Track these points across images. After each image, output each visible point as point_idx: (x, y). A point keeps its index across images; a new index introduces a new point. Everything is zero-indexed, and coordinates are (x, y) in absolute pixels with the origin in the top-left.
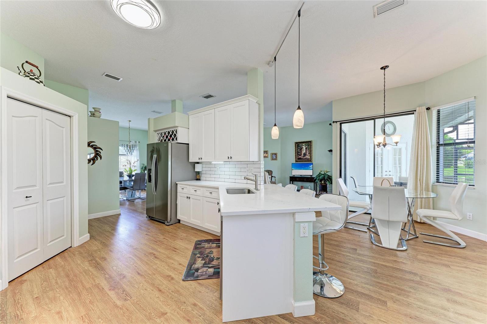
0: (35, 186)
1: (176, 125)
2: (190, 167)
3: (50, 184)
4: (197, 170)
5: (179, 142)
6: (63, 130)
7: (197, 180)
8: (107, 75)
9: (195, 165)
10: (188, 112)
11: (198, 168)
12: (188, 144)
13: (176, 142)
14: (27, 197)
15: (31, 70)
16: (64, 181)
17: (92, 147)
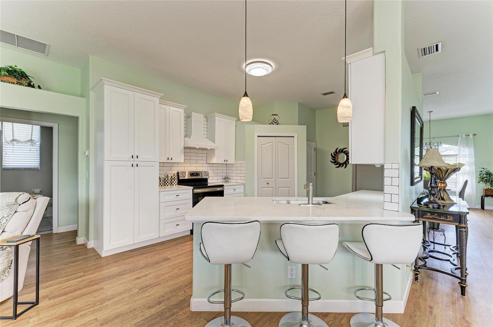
0: (272, 178)
3: (280, 178)
6: (289, 147)
14: (267, 183)
15: (275, 118)
16: (290, 178)
17: (344, 152)
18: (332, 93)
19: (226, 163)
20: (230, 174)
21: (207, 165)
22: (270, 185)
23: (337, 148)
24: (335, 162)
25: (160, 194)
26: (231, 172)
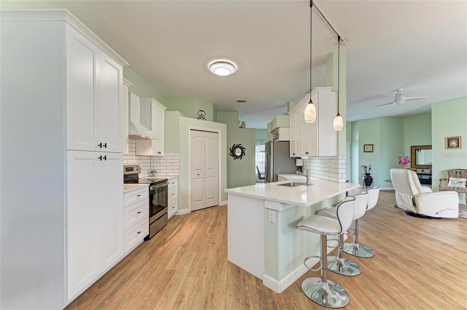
0: (201, 170)
1: (278, 126)
2: (293, 162)
3: (208, 169)
4: (298, 165)
5: (280, 140)
6: (214, 141)
8: (239, 101)
9: (296, 160)
11: (299, 163)
12: (289, 141)
13: (278, 140)
14: (198, 175)
15: (202, 114)
16: (215, 169)
17: (240, 148)
18: (245, 101)
19: (159, 155)
20: (155, 168)
21: (135, 157)
22: (200, 176)
23: (235, 144)
24: (233, 155)
25: (124, 195)
26: (158, 164)
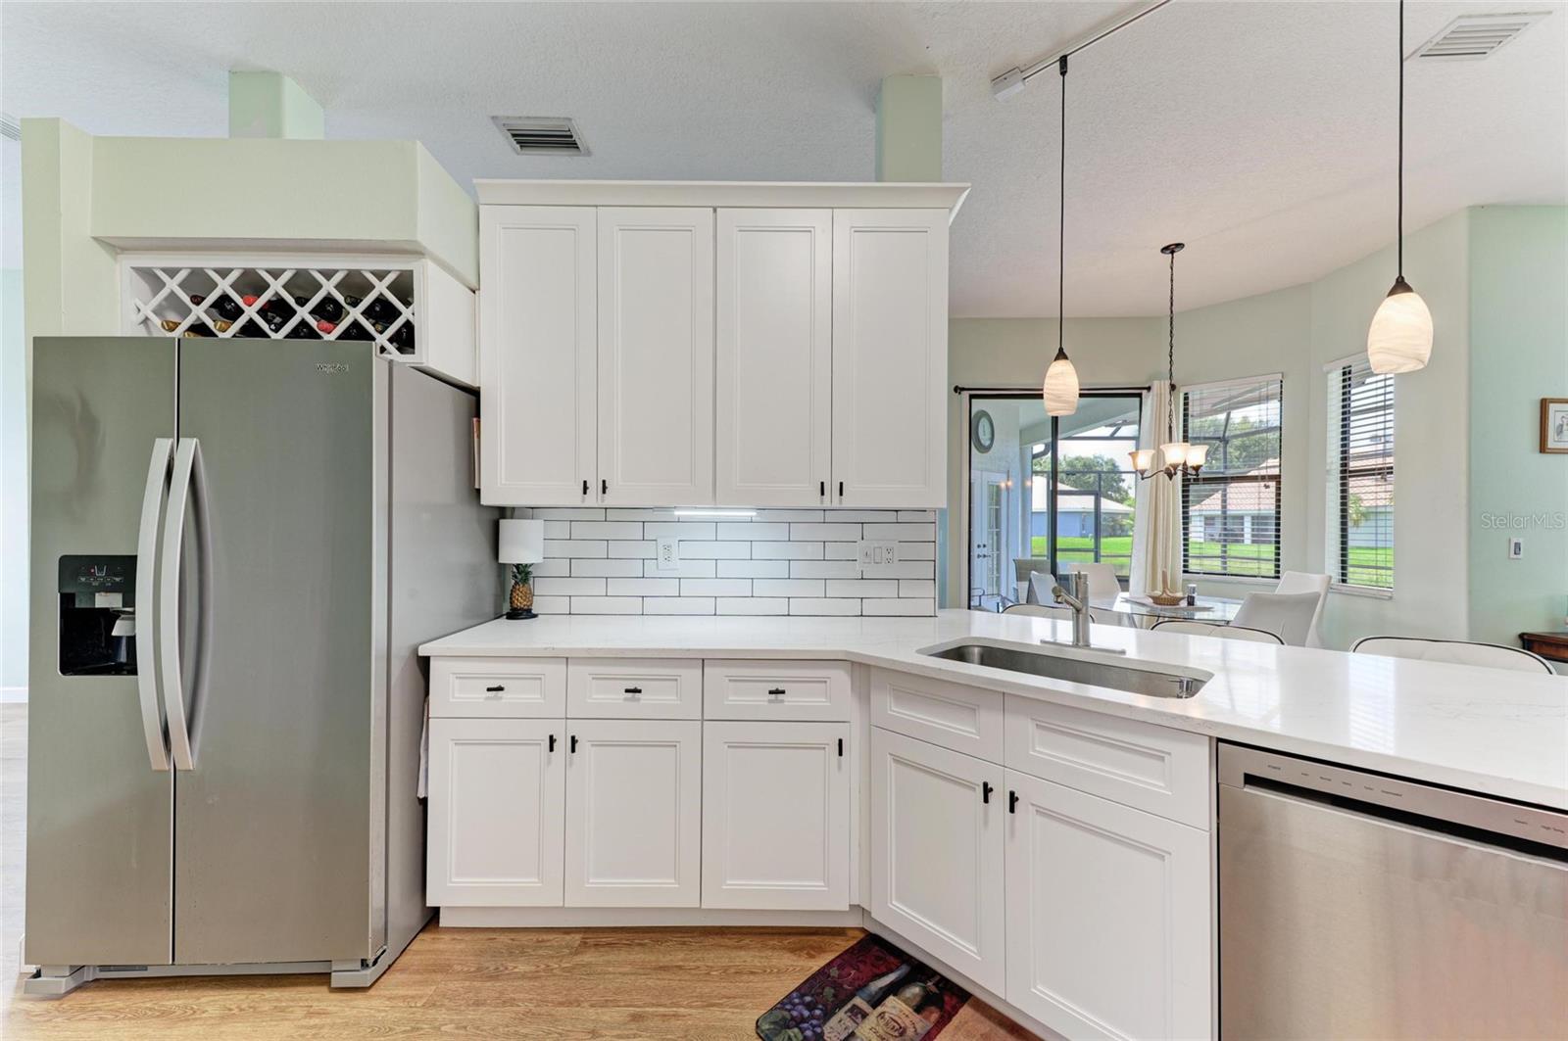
4: (510, 555)
7: (515, 614)
9: (499, 525)
10: (475, 181)
11: (522, 545)
